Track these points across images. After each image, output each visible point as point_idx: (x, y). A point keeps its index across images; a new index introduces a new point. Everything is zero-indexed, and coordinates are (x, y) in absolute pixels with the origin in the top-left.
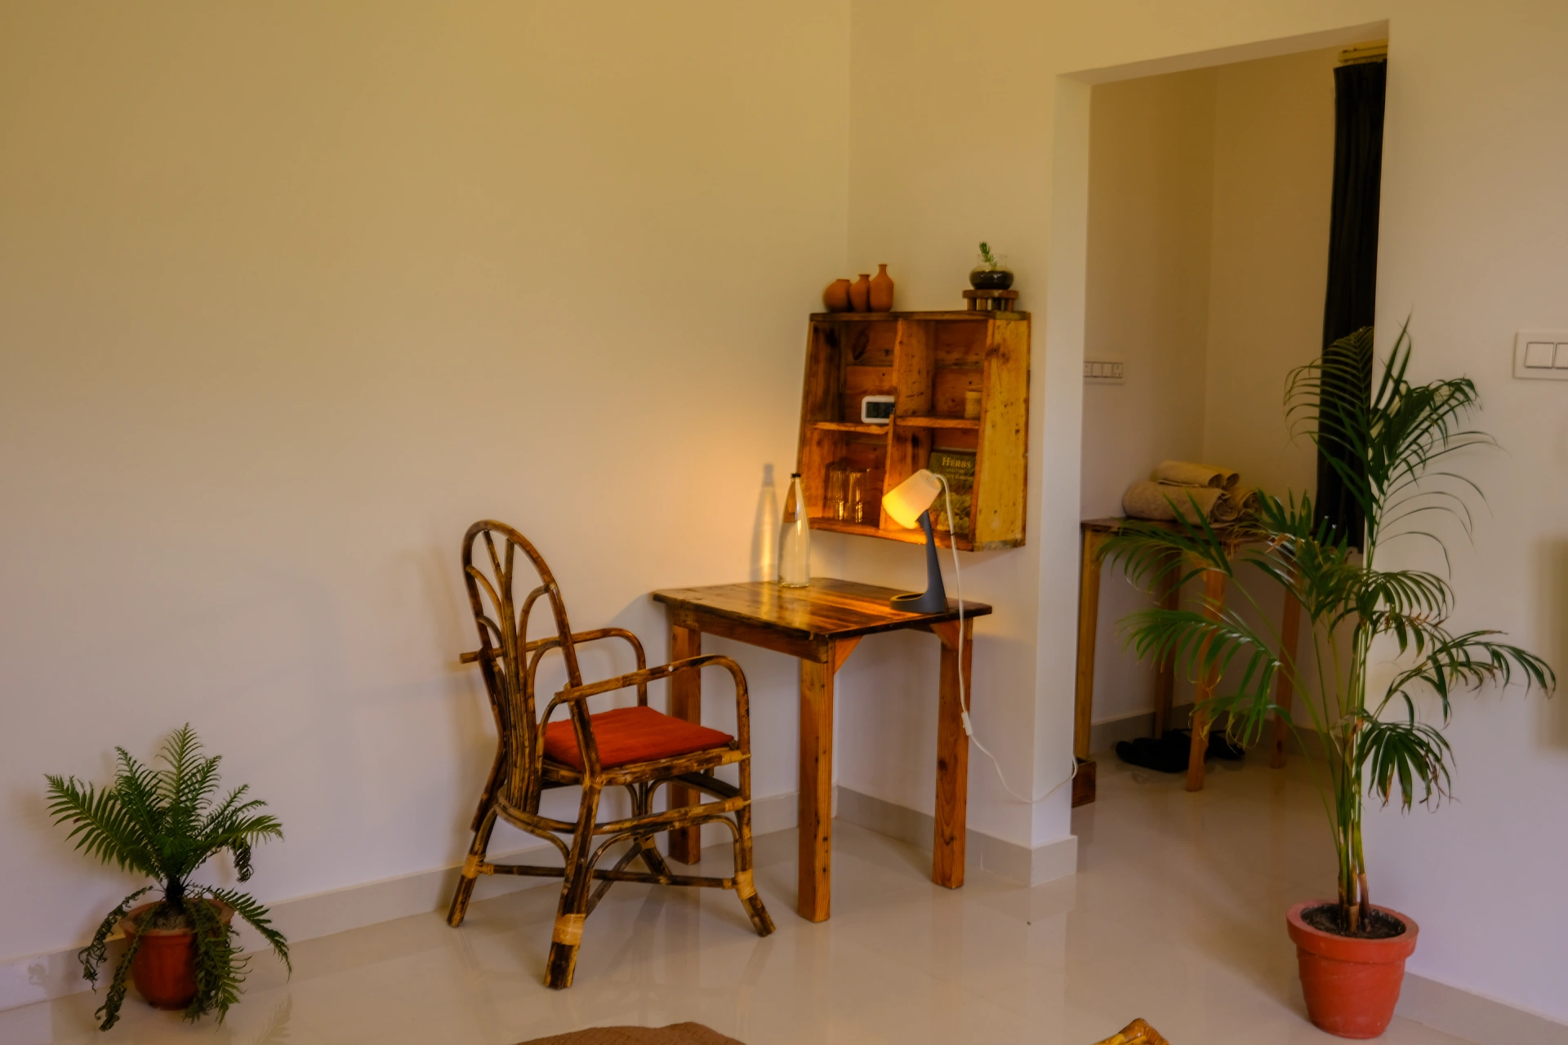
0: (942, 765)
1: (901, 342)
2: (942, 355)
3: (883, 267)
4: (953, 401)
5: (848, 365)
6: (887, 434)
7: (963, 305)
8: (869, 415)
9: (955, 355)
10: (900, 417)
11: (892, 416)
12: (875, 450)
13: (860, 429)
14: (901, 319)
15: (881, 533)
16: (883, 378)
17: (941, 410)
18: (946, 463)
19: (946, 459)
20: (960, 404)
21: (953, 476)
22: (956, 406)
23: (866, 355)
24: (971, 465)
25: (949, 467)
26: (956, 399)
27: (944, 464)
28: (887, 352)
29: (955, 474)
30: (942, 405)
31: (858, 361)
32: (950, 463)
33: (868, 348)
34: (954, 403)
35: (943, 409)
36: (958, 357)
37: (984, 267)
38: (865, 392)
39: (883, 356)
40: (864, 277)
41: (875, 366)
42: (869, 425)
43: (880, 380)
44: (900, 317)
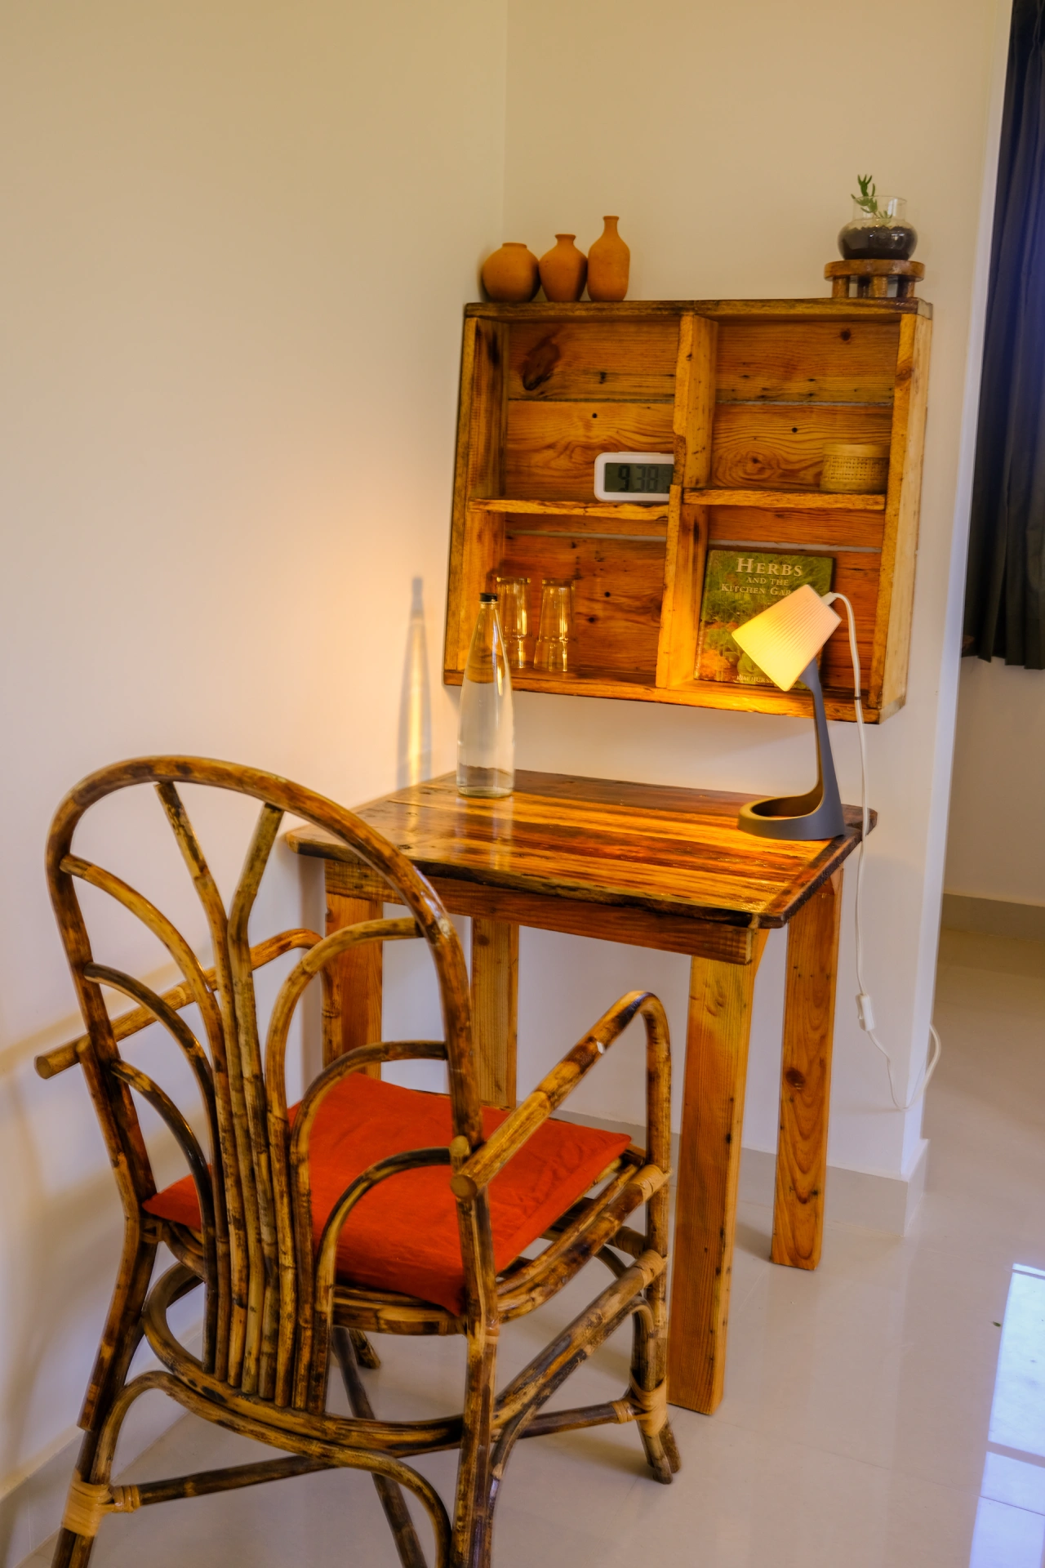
0: (792, 1077)
1: (690, 356)
2: (731, 380)
3: (611, 222)
4: (755, 461)
5: (510, 399)
6: (663, 520)
7: (823, 289)
8: (608, 487)
9: (760, 383)
10: (694, 490)
11: (675, 489)
12: (574, 546)
13: (593, 511)
14: (691, 313)
15: (656, 694)
16: (594, 421)
17: (729, 478)
18: (745, 568)
19: (746, 562)
20: (770, 465)
21: (763, 591)
22: (761, 470)
23: (555, 380)
24: (803, 570)
25: (753, 575)
26: (760, 458)
27: (740, 570)
28: (603, 377)
29: (768, 587)
30: (730, 469)
31: (535, 393)
32: (755, 569)
33: (559, 368)
34: (759, 465)
35: (734, 475)
36: (767, 384)
37: (865, 219)
38: (550, 447)
39: (593, 385)
40: (566, 239)
41: (576, 400)
42: (616, 505)
43: (588, 426)
44: (688, 310)
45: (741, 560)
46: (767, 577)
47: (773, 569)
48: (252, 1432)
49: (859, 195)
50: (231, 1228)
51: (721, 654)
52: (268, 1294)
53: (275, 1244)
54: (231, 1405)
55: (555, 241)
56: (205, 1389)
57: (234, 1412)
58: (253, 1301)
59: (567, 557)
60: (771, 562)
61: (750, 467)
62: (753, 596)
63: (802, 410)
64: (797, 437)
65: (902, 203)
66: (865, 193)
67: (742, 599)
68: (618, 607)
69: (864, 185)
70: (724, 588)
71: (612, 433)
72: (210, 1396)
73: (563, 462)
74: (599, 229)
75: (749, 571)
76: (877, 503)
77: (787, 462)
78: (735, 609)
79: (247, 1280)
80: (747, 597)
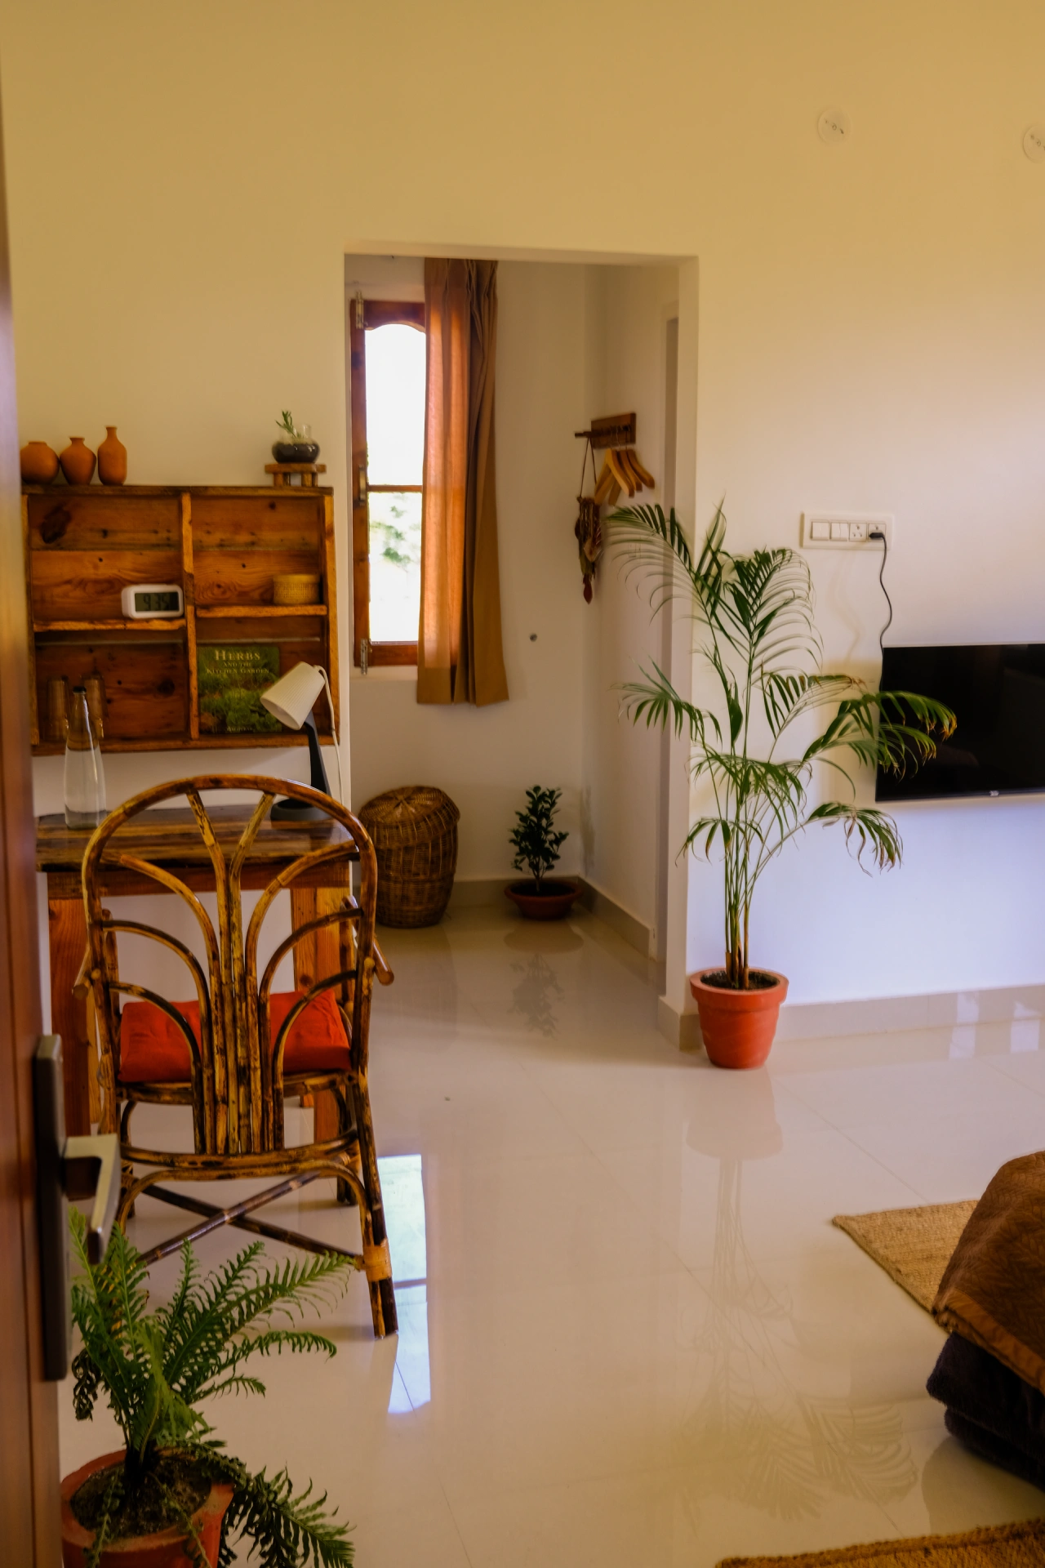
1: (190, 522)
3: (111, 431)
4: (219, 587)
8: (138, 609)
11: (190, 608)
14: (187, 494)
15: (191, 744)
16: (100, 564)
17: (201, 597)
18: (220, 657)
19: (220, 652)
20: (230, 589)
21: (235, 671)
22: (224, 593)
23: (67, 536)
24: (260, 656)
25: (227, 660)
26: (223, 585)
27: (217, 658)
28: (105, 533)
29: (238, 668)
30: (203, 593)
31: (52, 545)
32: (227, 657)
33: (70, 527)
34: (222, 590)
35: (205, 596)
36: (224, 537)
37: (287, 438)
38: (68, 582)
39: (98, 538)
40: (76, 441)
41: (85, 550)
42: (148, 620)
43: (96, 567)
44: (185, 492)
45: (217, 653)
46: (237, 661)
47: (240, 656)
48: (244, 1174)
49: (282, 421)
50: (217, 1057)
51: (213, 715)
52: (242, 1090)
53: (248, 1057)
54: (225, 1165)
55: (70, 442)
56: (203, 1163)
57: (228, 1168)
58: (232, 1096)
59: (86, 659)
60: (238, 651)
61: (216, 591)
62: (229, 675)
63: (248, 553)
64: (246, 570)
65: (309, 427)
66: (286, 420)
67: (222, 677)
68: (128, 692)
69: (285, 416)
70: (208, 671)
71: (115, 572)
72: (208, 1165)
73: (78, 593)
74: (103, 436)
75: (224, 658)
76: (322, 610)
77: (240, 586)
78: (218, 684)
79: (227, 1086)
80: (225, 676)
